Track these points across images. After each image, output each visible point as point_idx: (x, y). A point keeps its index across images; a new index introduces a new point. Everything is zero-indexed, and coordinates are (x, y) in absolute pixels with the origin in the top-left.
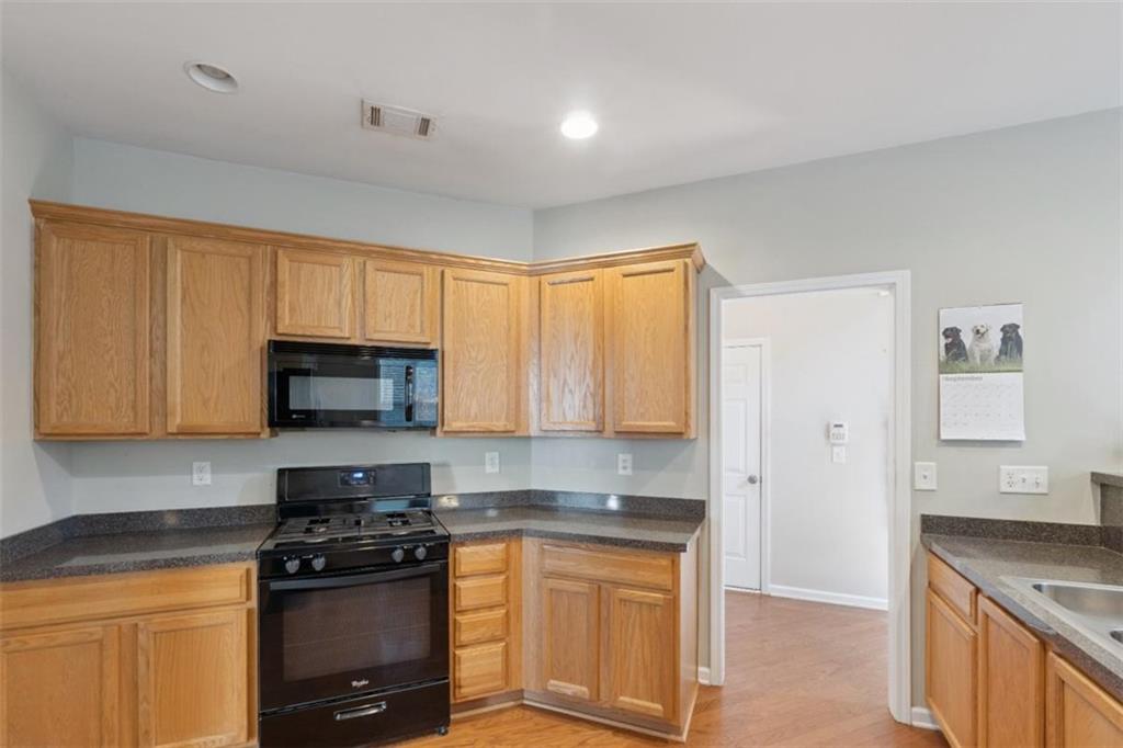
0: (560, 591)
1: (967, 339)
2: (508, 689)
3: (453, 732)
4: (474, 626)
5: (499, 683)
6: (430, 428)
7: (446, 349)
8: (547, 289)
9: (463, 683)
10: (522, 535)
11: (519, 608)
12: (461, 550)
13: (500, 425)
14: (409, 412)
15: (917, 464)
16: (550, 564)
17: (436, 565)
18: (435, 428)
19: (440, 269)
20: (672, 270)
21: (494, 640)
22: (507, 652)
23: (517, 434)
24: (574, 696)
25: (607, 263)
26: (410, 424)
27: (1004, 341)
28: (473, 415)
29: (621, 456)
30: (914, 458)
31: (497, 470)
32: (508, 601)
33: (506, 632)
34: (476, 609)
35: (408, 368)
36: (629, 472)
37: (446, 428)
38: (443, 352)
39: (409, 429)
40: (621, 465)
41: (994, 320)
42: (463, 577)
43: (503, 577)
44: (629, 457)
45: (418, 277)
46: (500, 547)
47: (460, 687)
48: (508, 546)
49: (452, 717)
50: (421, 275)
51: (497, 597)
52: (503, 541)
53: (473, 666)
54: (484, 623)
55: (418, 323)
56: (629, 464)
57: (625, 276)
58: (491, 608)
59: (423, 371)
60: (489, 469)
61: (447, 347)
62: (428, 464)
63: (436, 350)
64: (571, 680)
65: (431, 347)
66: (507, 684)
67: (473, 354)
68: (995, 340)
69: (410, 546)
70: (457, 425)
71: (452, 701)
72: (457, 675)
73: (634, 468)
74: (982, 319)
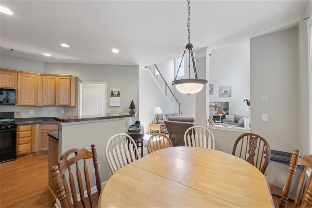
0: (43, 133)
1: (114, 92)
2: (31, 152)
3: (17, 160)
4: (23, 140)
5: (29, 151)
6: (13, 104)
7: (18, 89)
8: (44, 79)
9: (20, 151)
10: (35, 124)
11: (35, 137)
12: (20, 127)
13: (32, 104)
14: (8, 101)
15: (108, 110)
16: (41, 128)
17: (13, 129)
18: (15, 105)
19: (16, 74)
20: (68, 79)
21: (28, 143)
22: (31, 145)
23: (37, 106)
24: (46, 150)
25: (56, 76)
26: (8, 104)
27: (118, 93)
28: (25, 102)
29: (62, 110)
30: (107, 109)
31: (33, 113)
32: (32, 136)
33: (31, 142)
34: (24, 137)
35: (7, 93)
36: (63, 113)
37: (18, 105)
38: (17, 90)
39: (7, 105)
40: (62, 111)
41: (117, 90)
42: (20, 132)
43: (30, 131)
44: (63, 110)
45: (11, 75)
46: (30, 126)
47: (19, 152)
48: (32, 126)
49: (17, 158)
50: (12, 74)
51: (29, 135)
52: (31, 125)
53: (22, 148)
54: (25, 140)
55: (11, 84)
56: (63, 111)
57: (60, 78)
58: (28, 137)
59: (11, 94)
60: (31, 113)
61: (19, 89)
62: (14, 112)
63: (15, 90)
64: (45, 148)
65: (14, 89)
66: (31, 151)
67: (26, 90)
68: (117, 93)
69: (7, 126)
70: (20, 104)
71: (17, 155)
72: (19, 150)
73: (64, 112)
74: (115, 90)
